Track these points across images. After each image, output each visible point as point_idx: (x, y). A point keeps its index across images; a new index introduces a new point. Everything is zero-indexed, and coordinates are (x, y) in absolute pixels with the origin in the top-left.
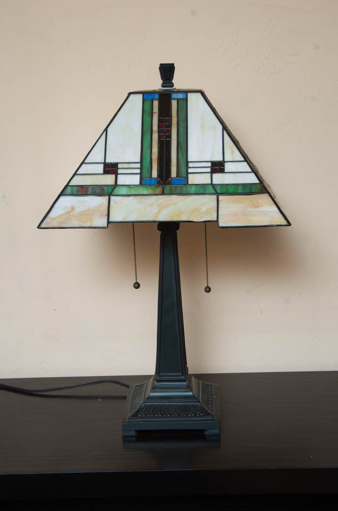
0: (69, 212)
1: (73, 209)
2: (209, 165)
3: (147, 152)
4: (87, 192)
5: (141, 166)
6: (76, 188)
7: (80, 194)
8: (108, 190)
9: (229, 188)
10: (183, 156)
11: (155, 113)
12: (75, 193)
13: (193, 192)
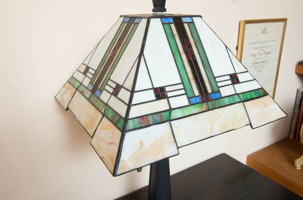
0: (140, 149)
1: (142, 144)
2: (228, 77)
3: (183, 73)
4: (148, 122)
5: (184, 86)
6: (136, 120)
7: (143, 125)
8: (166, 116)
9: (247, 95)
10: (209, 72)
11: (176, 35)
12: (138, 126)
13: (227, 103)
